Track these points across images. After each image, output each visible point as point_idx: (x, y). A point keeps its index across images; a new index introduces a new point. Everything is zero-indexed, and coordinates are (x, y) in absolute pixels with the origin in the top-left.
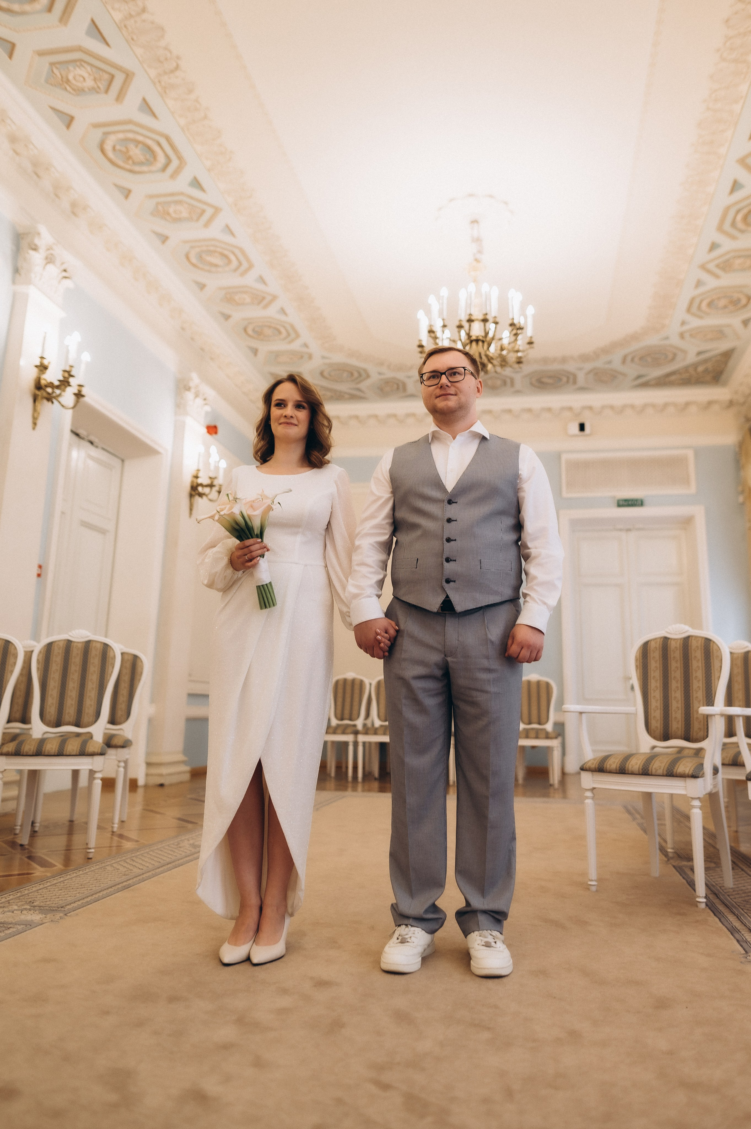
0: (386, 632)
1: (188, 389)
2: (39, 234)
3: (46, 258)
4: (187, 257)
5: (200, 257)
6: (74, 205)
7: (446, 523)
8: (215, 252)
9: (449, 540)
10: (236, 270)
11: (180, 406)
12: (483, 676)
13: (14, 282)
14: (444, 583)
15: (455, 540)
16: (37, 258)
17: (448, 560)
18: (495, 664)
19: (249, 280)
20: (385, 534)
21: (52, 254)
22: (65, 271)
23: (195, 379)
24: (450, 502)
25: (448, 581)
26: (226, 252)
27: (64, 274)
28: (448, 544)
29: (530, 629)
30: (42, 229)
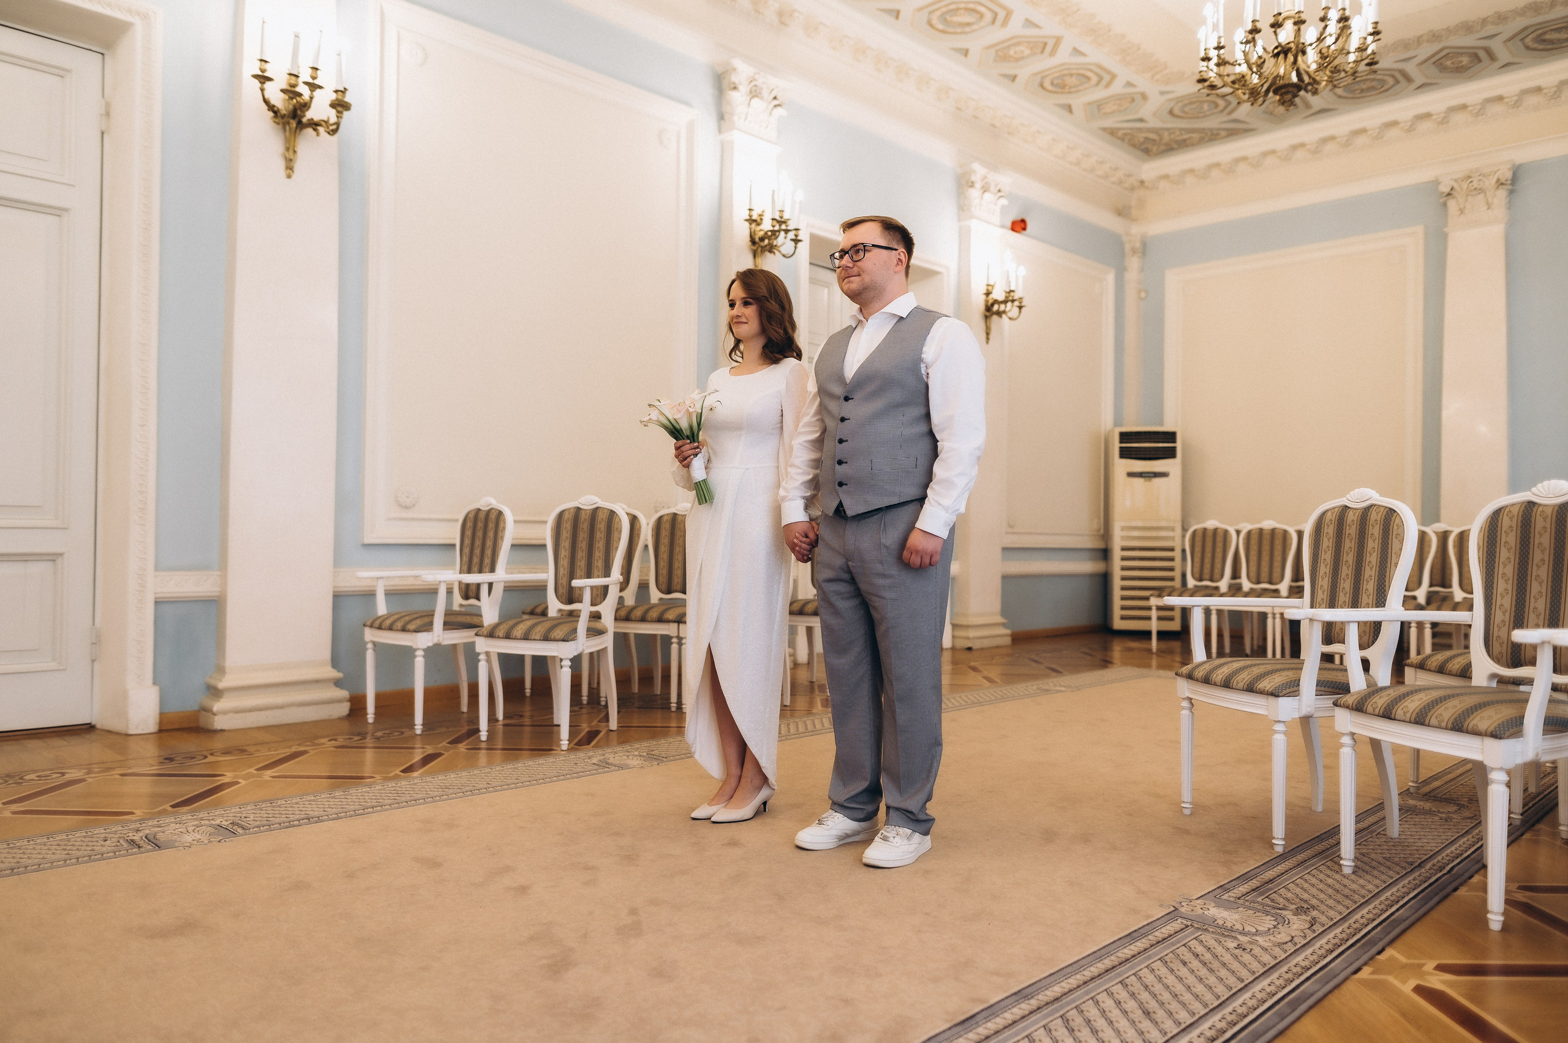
0: (807, 537)
1: (972, 185)
2: (735, 70)
3: (751, 92)
4: (930, 24)
5: (943, 19)
6: (780, 14)
7: (839, 422)
8: (957, 9)
9: (841, 441)
10: (993, 22)
11: (963, 208)
12: (881, 581)
13: (720, 131)
14: (837, 487)
15: (847, 441)
16: (738, 98)
17: (840, 462)
18: (894, 571)
19: (1015, 27)
20: (817, 432)
21: (755, 86)
22: (775, 98)
23: (979, 171)
24: (847, 399)
25: (841, 484)
26: (971, 6)
27: (776, 102)
28: (840, 445)
29: (922, 533)
30: (738, 63)
